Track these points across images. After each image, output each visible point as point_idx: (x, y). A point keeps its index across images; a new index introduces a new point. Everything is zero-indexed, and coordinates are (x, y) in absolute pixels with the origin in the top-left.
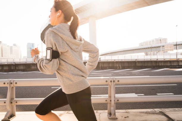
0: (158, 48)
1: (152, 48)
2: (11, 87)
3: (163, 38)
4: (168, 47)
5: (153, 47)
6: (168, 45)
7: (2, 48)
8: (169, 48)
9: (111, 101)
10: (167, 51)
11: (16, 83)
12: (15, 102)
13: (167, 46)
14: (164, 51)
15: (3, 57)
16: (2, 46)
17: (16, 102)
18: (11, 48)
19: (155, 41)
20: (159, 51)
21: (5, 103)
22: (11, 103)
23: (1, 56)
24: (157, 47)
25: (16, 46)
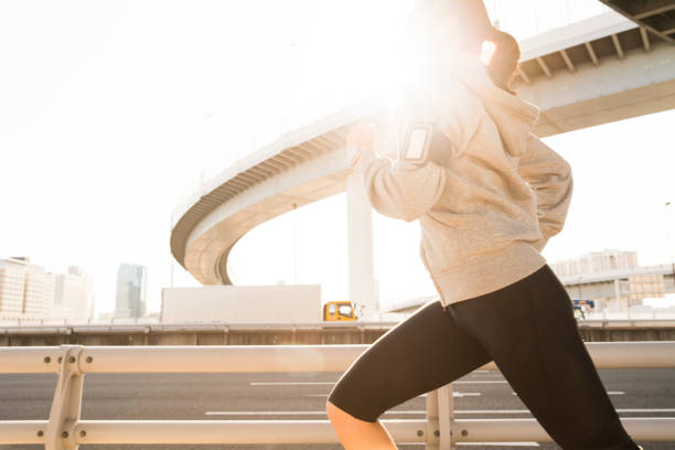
0: (606, 285)
1: (583, 288)
2: (71, 374)
3: (622, 250)
4: (641, 283)
5: (585, 284)
6: (641, 275)
7: (27, 280)
8: (647, 287)
9: (437, 434)
10: (640, 296)
11: (90, 360)
12: (78, 433)
13: (638, 279)
14: (628, 296)
15: (26, 315)
16: (27, 275)
17: (84, 433)
18: (60, 280)
19: (589, 259)
20: (608, 299)
21: (41, 434)
22: (65, 435)
23: (21, 309)
24: (602, 283)
25: (80, 275)
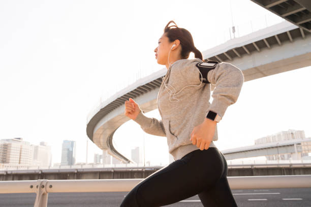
0: (290, 147)
2: (42, 193)
3: (297, 130)
4: (307, 146)
5: (280, 147)
6: (307, 142)
7: (21, 149)
10: (307, 152)
11: (51, 186)
13: (306, 144)
14: (301, 152)
15: (21, 165)
16: (21, 146)
18: (36, 147)
19: (282, 134)
20: (292, 153)
23: (18, 162)
24: (288, 146)
25: (45, 146)
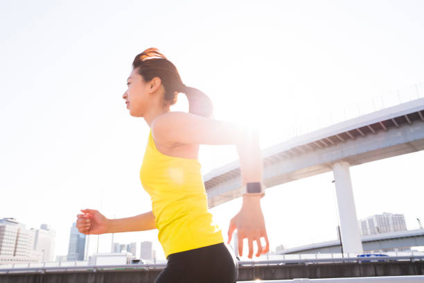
7: (18, 234)
15: (16, 257)
16: (19, 230)
25: (48, 230)
